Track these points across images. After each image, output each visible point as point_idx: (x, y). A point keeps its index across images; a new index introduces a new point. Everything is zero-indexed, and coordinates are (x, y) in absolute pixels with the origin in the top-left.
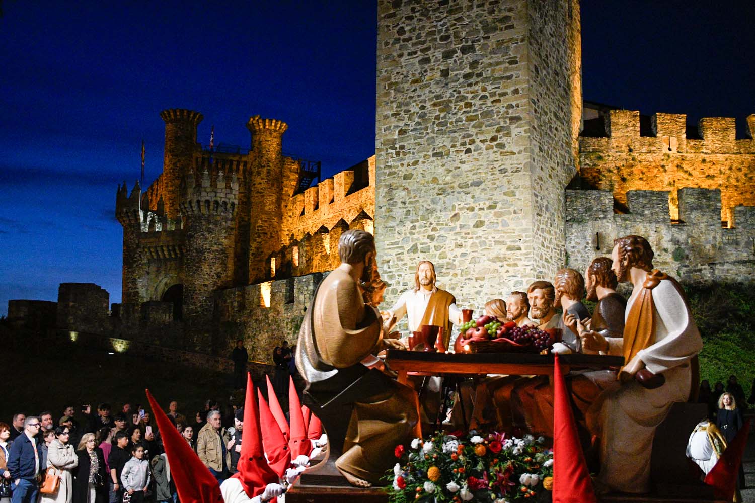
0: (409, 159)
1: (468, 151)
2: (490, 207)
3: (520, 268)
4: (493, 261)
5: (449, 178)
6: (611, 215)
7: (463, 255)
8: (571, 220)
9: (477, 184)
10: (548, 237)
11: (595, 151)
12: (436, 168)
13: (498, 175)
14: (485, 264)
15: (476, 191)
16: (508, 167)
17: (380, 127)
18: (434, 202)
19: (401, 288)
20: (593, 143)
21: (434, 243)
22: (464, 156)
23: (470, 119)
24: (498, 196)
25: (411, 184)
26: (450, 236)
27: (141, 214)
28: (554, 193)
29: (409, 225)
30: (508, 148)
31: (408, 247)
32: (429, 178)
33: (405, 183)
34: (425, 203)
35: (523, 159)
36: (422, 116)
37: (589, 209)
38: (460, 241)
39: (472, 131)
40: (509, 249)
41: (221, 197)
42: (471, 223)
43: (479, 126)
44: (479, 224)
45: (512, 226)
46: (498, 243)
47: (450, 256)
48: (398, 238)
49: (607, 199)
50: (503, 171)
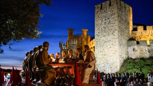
0: (100, 37)
1: (109, 35)
2: (112, 45)
3: (117, 55)
4: (113, 53)
5: (106, 40)
6: (136, 45)
8: (129, 46)
9: (110, 41)
10: (123, 49)
11: (135, 33)
12: (104, 38)
13: (113, 39)
14: (111, 54)
15: (110, 42)
16: (115, 38)
17: (95, 32)
18: (104, 44)
19: (99, 58)
20: (134, 32)
21: (104, 51)
22: (108, 36)
23: (109, 30)
24: (113, 43)
25: (100, 41)
26: (106, 49)
27: (63, 46)
28: (124, 42)
29: (100, 48)
30: (115, 35)
31: (100, 51)
32: (103, 40)
34: (102, 44)
35: (117, 36)
36: (102, 30)
37: (132, 44)
39: (109, 32)
40: (115, 51)
41: (74, 43)
42: (109, 47)
43: (110, 31)
44: (110, 47)
45: (115, 48)
46: (113, 50)
47: (106, 53)
48: (98, 50)
49: (135, 42)
50: (114, 39)
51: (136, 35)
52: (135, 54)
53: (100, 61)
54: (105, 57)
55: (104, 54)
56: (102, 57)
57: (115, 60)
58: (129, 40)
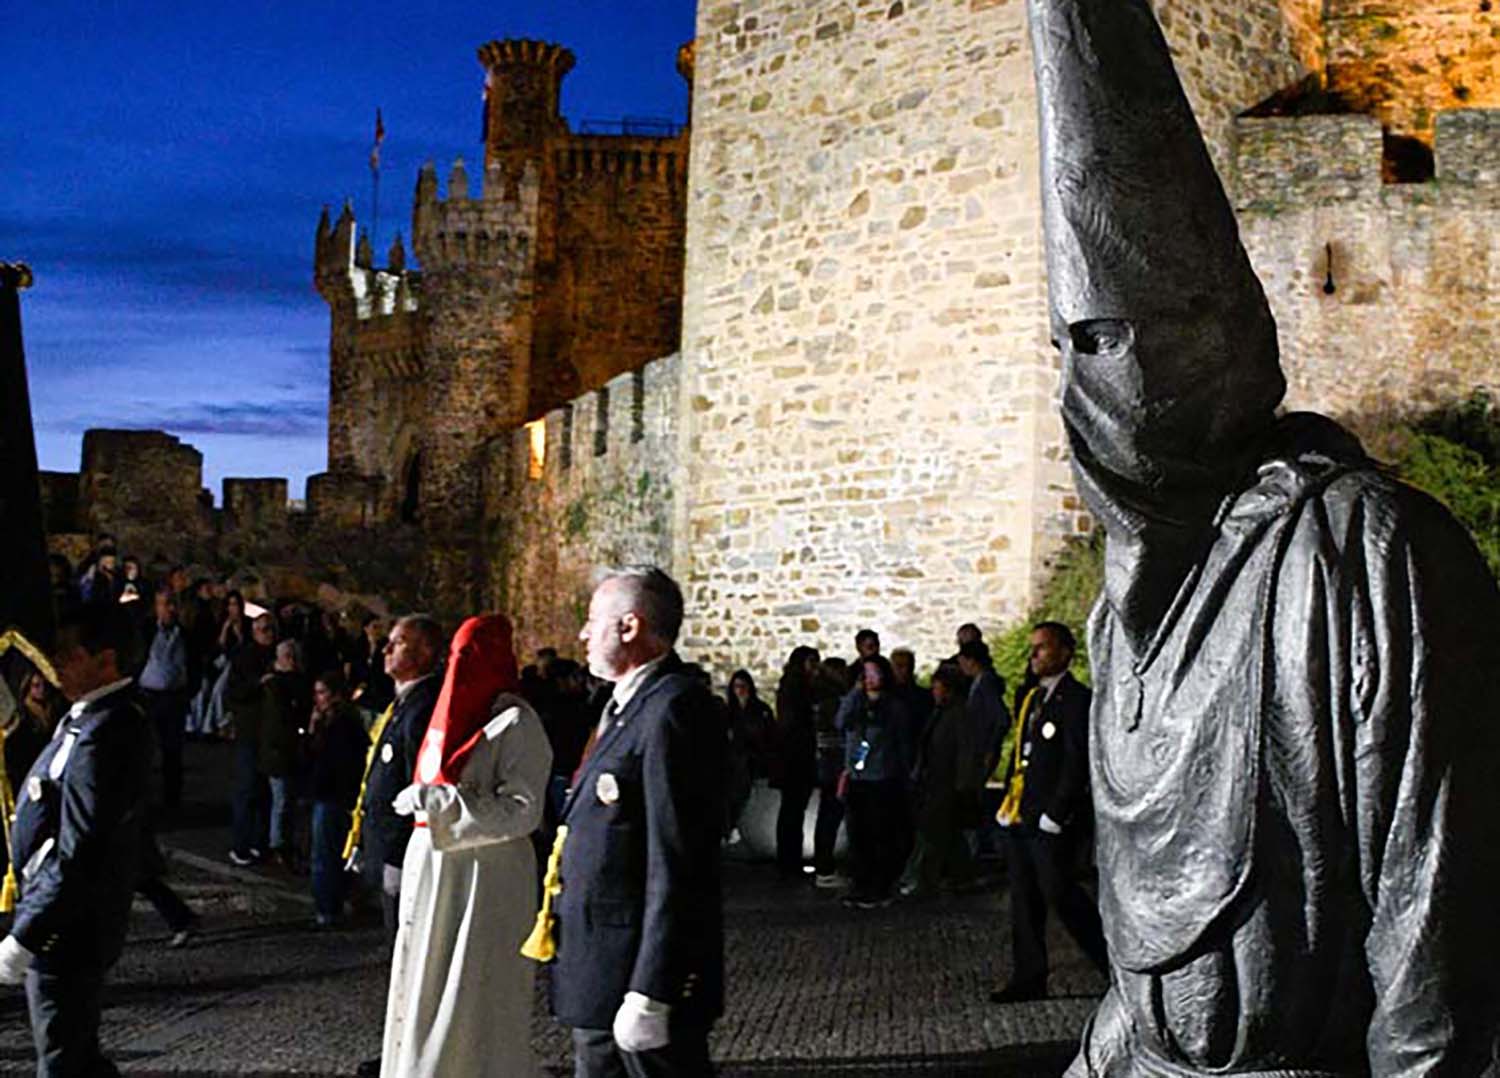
0: (764, 56)
1: (896, 10)
2: (944, 165)
3: (1006, 338)
4: (942, 321)
5: (849, 94)
6: (1372, 186)
7: (875, 309)
9: (913, 101)
11: (1371, 12)
13: (966, 69)
14: (926, 330)
15: (909, 122)
16: (987, 41)
18: (814, 166)
19: (734, 411)
21: (811, 282)
22: (884, 25)
24: (962, 130)
25: (764, 124)
26: (846, 257)
27: (359, 281)
29: (757, 236)
31: (753, 297)
32: (805, 100)
33: (753, 122)
34: (794, 172)
37: (1305, 174)
38: (868, 270)
40: (983, 282)
41: (494, 220)
42: (896, 219)
44: (912, 219)
45: (990, 215)
46: (953, 267)
47: (843, 314)
48: (732, 275)
49: (1363, 141)
50: (976, 55)
51: (1389, 32)
52: (1346, 340)
53: (750, 454)
54: (830, 384)
55: (810, 333)
56: (788, 389)
57: (967, 436)
58: (1262, 110)
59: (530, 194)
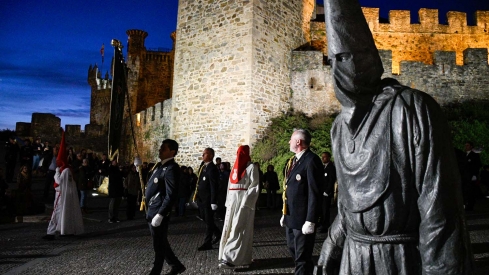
0: (192, 34)
1: (221, 25)
2: (231, 59)
3: (244, 96)
4: (230, 92)
5: (210, 43)
6: (321, 66)
7: (215, 89)
8: (295, 69)
9: (224, 45)
10: (272, 78)
11: (320, 30)
12: (204, 37)
13: (236, 38)
14: (226, 94)
15: (223, 49)
16: (241, 32)
17: (179, 16)
18: (202, 58)
19: (184, 111)
21: (201, 83)
22: (218, 28)
23: (223, 6)
24: (235, 51)
25: (192, 49)
26: (209, 78)
27: (98, 81)
28: (279, 51)
29: (189, 73)
30: (241, 21)
31: (188, 86)
32: (201, 44)
33: (189, 48)
34: (198, 59)
35: (249, 26)
36: (199, 7)
37: (307, 63)
38: (214, 81)
39: (223, 13)
40: (239, 84)
42: (220, 69)
43: (226, 9)
44: (224, 70)
45: (241, 69)
46: (233, 80)
47: (208, 91)
48: (184, 81)
49: (319, 56)
50: (238, 35)
51: (324, 34)
52: (315, 98)
53: (187, 121)
54: (205, 106)
55: (201, 94)
56: (196, 107)
57: (235, 117)
58: (298, 49)
59: (138, 63)
